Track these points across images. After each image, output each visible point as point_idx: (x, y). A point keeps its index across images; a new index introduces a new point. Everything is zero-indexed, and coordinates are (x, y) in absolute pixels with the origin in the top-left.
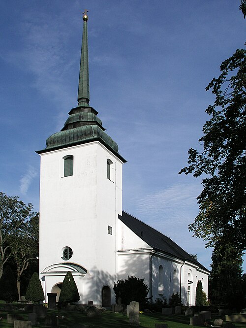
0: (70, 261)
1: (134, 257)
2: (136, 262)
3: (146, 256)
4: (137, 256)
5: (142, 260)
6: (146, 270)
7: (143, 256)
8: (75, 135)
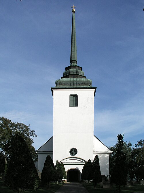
0: (76, 156)
1: (100, 156)
2: (101, 159)
3: (107, 156)
4: (102, 155)
5: (105, 158)
6: (107, 162)
7: (105, 155)
8: (78, 83)
